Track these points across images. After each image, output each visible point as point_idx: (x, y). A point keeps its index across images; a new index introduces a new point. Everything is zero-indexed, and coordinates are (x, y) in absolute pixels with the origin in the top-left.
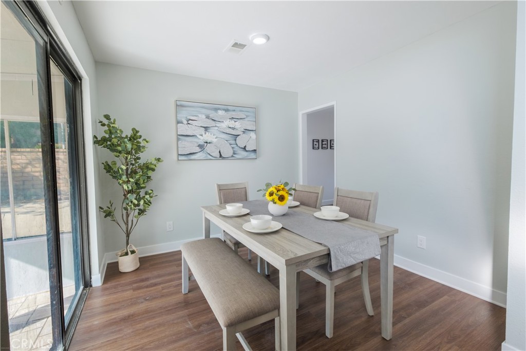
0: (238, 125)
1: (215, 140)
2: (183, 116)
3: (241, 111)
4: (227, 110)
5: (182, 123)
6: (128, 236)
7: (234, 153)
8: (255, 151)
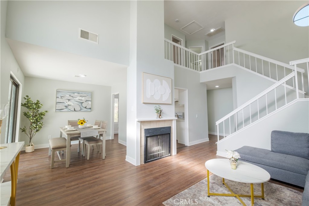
0: (83, 98)
1: (72, 104)
2: (59, 95)
3: (85, 93)
4: (78, 93)
5: (59, 98)
6: (31, 139)
7: (81, 109)
8: (90, 108)
